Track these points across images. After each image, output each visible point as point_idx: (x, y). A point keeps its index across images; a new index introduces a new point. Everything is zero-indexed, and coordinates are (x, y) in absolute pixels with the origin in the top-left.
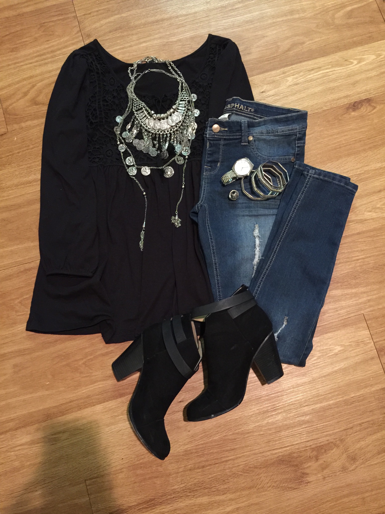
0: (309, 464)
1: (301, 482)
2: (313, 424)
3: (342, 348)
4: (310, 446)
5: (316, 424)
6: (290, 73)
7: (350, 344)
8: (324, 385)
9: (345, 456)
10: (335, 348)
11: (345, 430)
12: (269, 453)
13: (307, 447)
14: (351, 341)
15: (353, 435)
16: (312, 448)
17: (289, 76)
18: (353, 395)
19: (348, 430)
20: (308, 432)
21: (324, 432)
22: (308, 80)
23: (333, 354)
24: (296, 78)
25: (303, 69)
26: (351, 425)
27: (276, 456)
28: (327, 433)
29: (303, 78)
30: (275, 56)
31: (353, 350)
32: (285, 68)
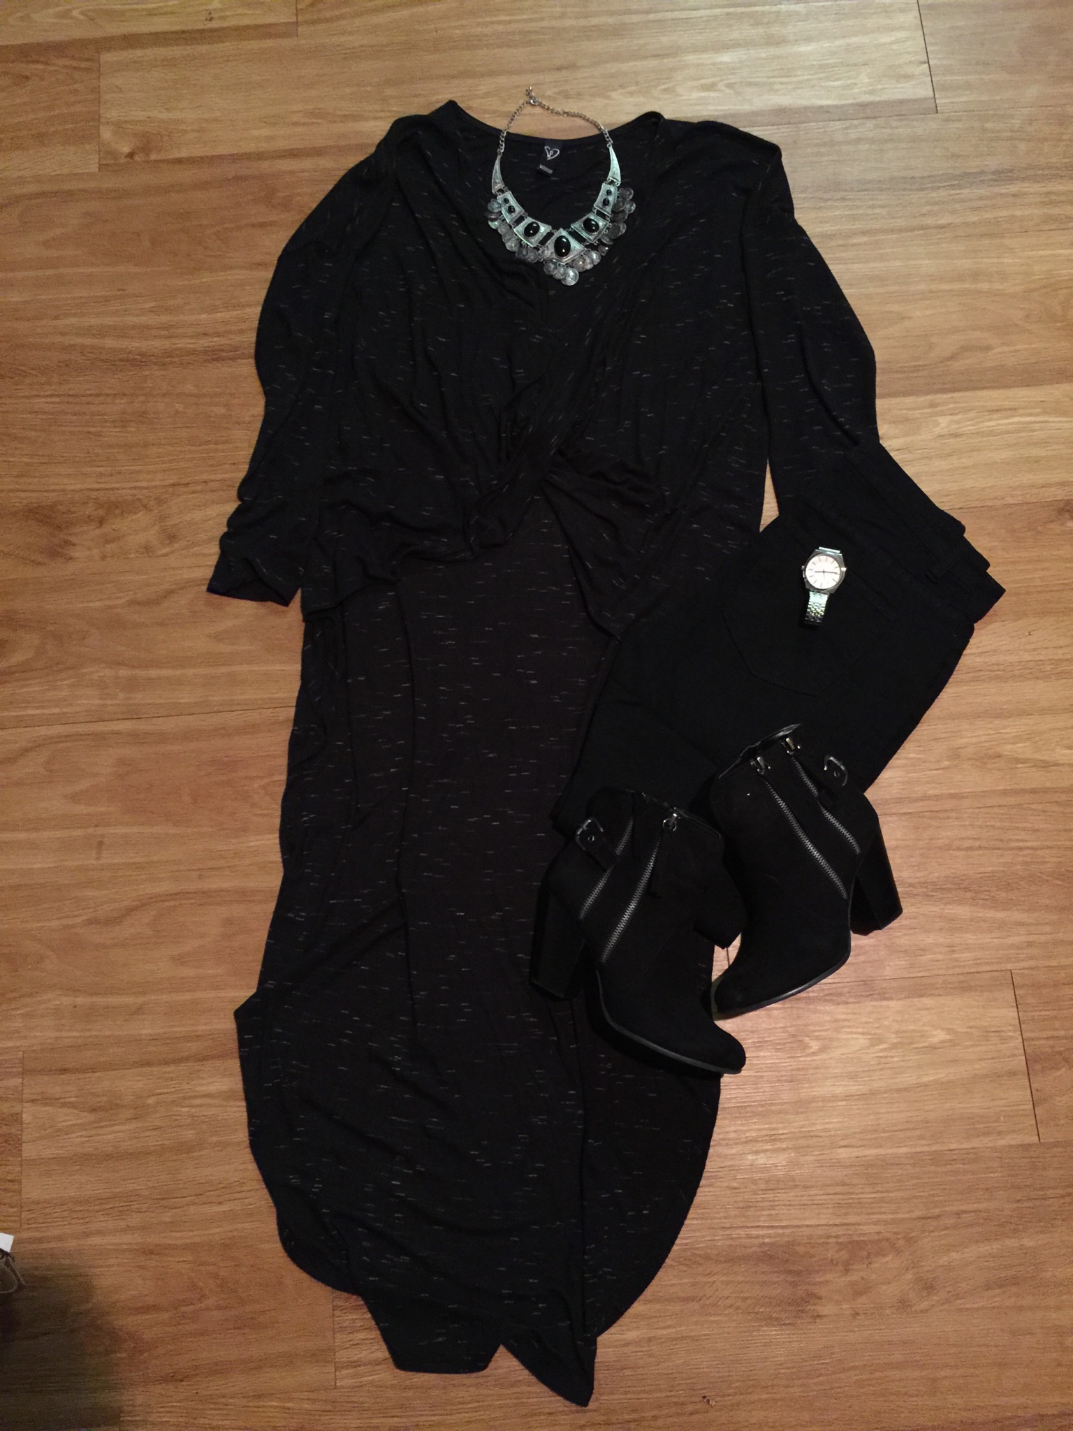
0: (829, 1276)
1: (803, 1311)
2: (852, 1190)
3: (948, 1037)
4: (837, 1237)
5: (860, 1191)
6: (947, 407)
7: (969, 1030)
8: (894, 1110)
9: (909, 1276)
10: (934, 1033)
11: (922, 1218)
12: (742, 1232)
13: (829, 1237)
14: (972, 1024)
15: (936, 1233)
16: (841, 1243)
17: (943, 414)
18: (952, 1146)
19: (929, 1221)
20: (839, 1205)
21: (873, 1214)
22: (983, 432)
23: (926, 1044)
24: (957, 422)
25: (977, 404)
26: (937, 1211)
27: (756, 1241)
28: (879, 1216)
29: (973, 425)
30: (920, 366)
31: (972, 1046)
32: (939, 396)
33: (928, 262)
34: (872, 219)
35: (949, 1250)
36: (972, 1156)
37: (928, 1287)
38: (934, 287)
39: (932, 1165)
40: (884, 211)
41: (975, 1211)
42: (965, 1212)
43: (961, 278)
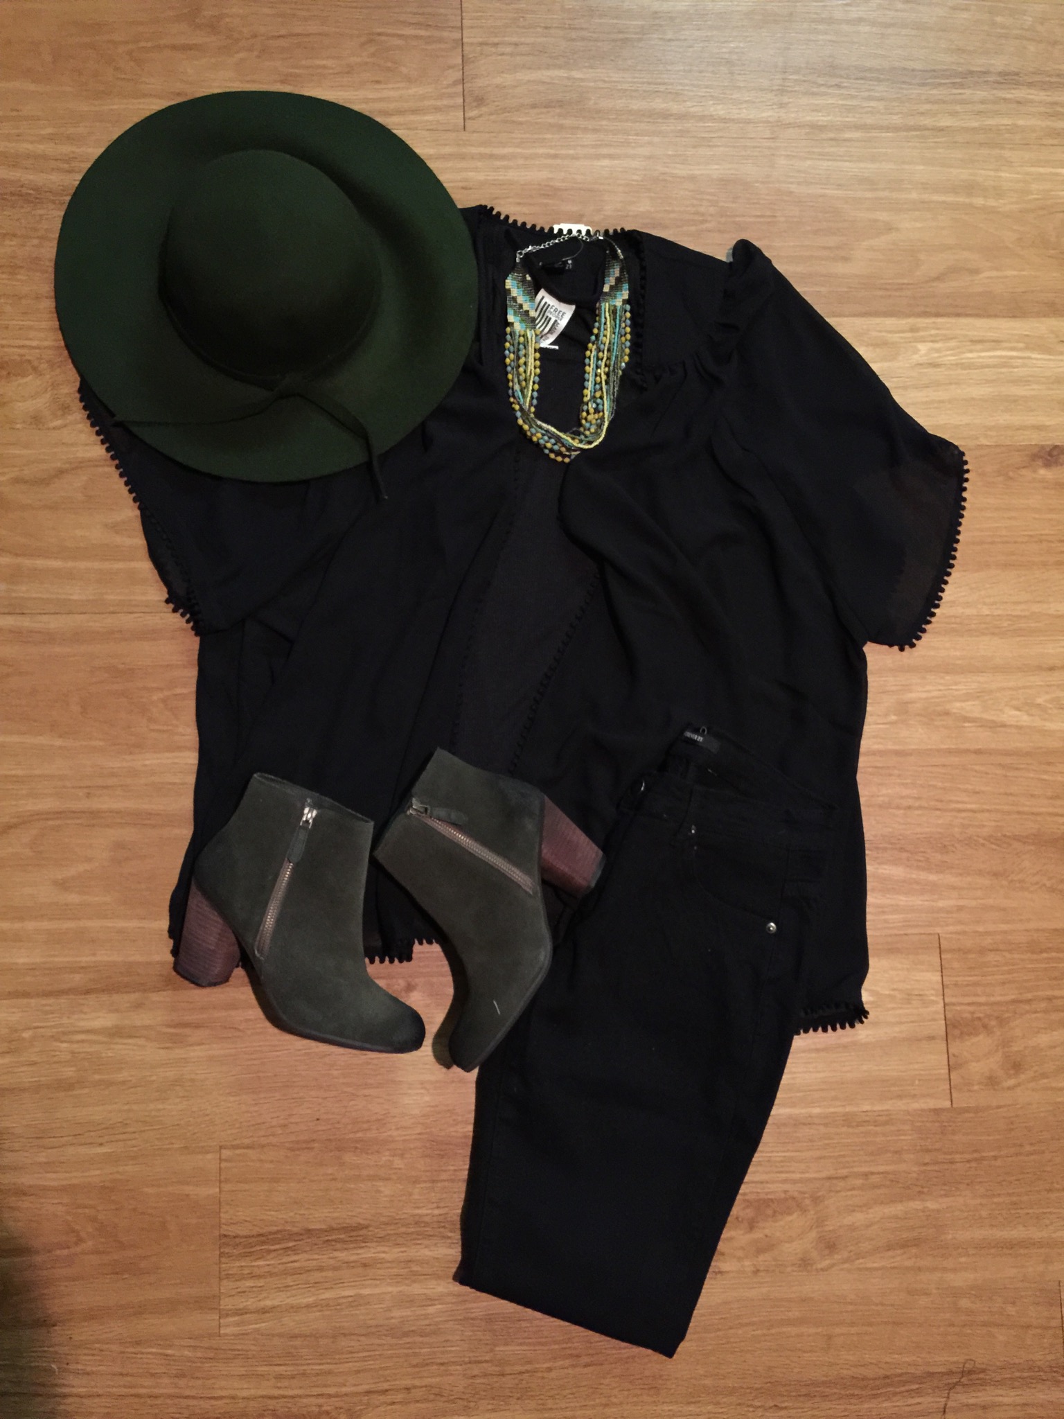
33: (922, 167)
34: (867, 113)
35: (854, 1211)
36: (884, 1118)
37: (830, 1245)
38: (926, 197)
39: (843, 1126)
40: (880, 105)
41: (882, 1173)
42: (872, 1173)
43: (954, 190)
